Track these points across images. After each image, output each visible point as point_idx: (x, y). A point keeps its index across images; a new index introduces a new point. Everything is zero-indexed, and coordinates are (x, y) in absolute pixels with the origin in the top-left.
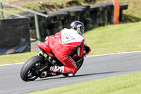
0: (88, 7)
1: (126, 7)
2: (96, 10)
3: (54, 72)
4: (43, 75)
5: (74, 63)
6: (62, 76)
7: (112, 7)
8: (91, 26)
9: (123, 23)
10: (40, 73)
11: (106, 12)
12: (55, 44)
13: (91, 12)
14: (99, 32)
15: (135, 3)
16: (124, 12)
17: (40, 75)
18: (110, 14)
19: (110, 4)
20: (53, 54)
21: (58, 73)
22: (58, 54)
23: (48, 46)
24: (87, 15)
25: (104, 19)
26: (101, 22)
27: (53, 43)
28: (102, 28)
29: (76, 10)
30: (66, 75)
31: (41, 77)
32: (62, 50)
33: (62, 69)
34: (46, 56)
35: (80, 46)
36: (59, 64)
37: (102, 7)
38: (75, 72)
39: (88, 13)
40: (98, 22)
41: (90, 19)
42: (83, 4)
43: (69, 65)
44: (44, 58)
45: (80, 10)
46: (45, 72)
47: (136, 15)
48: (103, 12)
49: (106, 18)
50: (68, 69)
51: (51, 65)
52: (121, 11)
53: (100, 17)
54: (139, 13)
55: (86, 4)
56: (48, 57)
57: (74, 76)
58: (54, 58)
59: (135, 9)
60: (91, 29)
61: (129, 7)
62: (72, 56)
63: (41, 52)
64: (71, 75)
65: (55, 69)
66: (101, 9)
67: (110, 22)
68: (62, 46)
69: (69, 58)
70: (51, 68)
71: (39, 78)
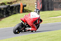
0: (9, 6)
1: (25, 6)
2: (12, 7)
3: (27, 30)
4: (23, 31)
5: (35, 26)
6: (31, 32)
7: (19, 6)
8: (10, 14)
9: (24, 13)
10: (21, 30)
11: (17, 8)
12: (28, 18)
13: (10, 8)
14: (14, 17)
15: (29, 4)
16: (25, 8)
17: (21, 31)
18: (19, 9)
19: (19, 4)
20: (27, 23)
21: (29, 31)
22: (29, 23)
23: (25, 19)
24: (9, 9)
25: (16, 11)
26: (15, 12)
27: (27, 18)
28: (15, 15)
29: (4, 7)
30: (32, 31)
31: (22, 32)
32: (31, 21)
33: (30, 29)
34: (24, 23)
35: (38, 19)
36: (29, 27)
37: (15, 6)
38: (36, 30)
39: (9, 8)
40: (13, 12)
41: (10, 11)
42: (7, 4)
43: (33, 27)
44: (23, 24)
45: (6, 7)
46: (23, 30)
47: (30, 9)
48: (15, 8)
49: (17, 10)
50: (33, 29)
51: (26, 27)
52: (23, 7)
53: (14, 10)
54: (31, 8)
55: (8, 5)
56: (25, 24)
57: (35, 32)
58: (27, 24)
59: (29, 7)
60: (10, 15)
61: (27, 6)
62: (35, 23)
63: (22, 22)
64: (34, 31)
65: (28, 29)
66: (14, 7)
67: (19, 12)
68: (30, 19)
69: (33, 24)
70: (26, 28)
71: (21, 33)
